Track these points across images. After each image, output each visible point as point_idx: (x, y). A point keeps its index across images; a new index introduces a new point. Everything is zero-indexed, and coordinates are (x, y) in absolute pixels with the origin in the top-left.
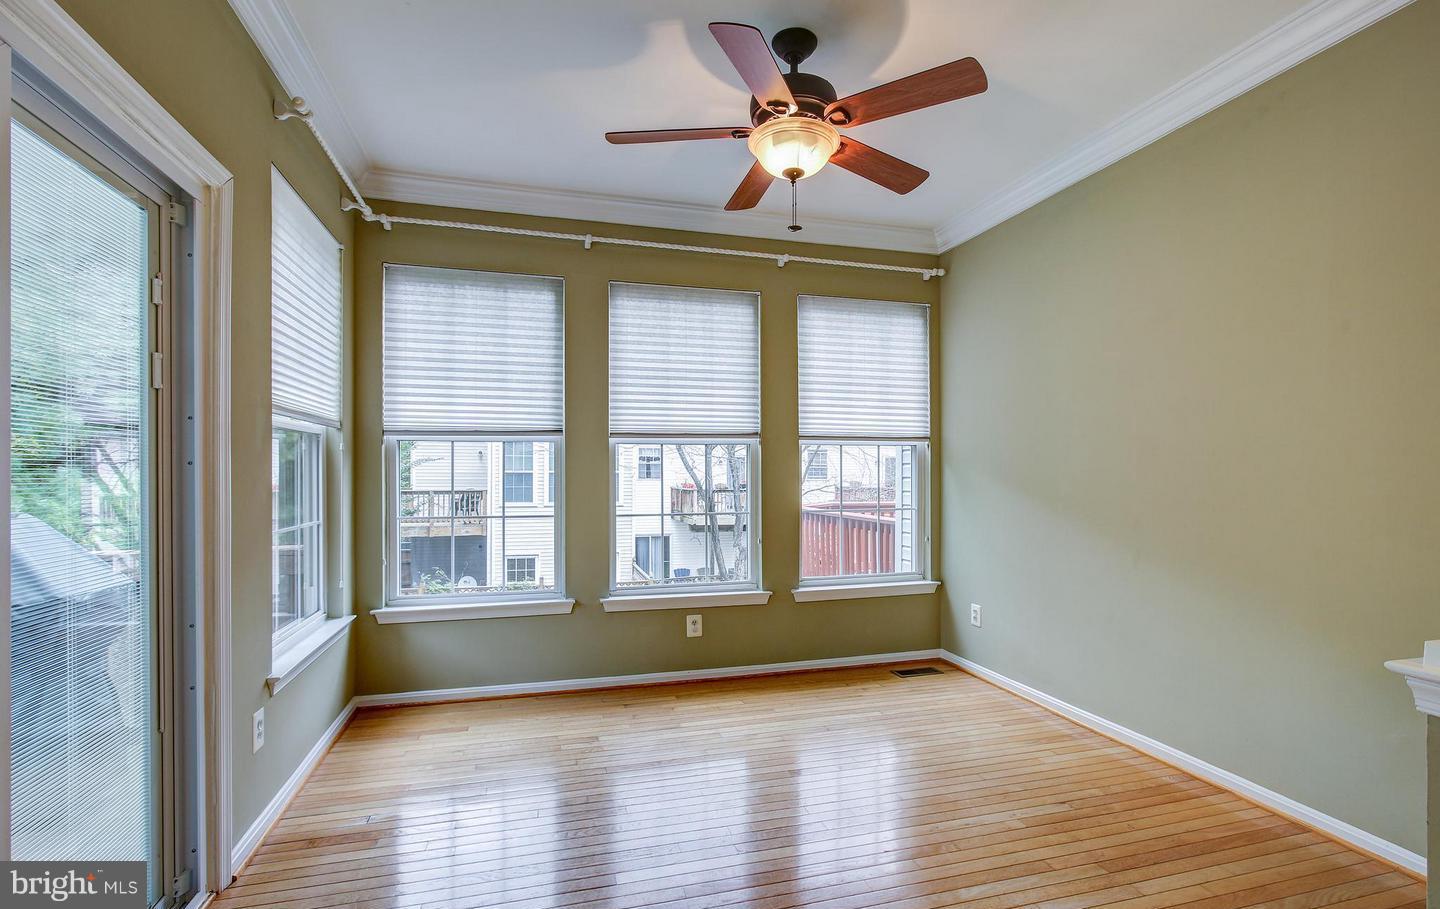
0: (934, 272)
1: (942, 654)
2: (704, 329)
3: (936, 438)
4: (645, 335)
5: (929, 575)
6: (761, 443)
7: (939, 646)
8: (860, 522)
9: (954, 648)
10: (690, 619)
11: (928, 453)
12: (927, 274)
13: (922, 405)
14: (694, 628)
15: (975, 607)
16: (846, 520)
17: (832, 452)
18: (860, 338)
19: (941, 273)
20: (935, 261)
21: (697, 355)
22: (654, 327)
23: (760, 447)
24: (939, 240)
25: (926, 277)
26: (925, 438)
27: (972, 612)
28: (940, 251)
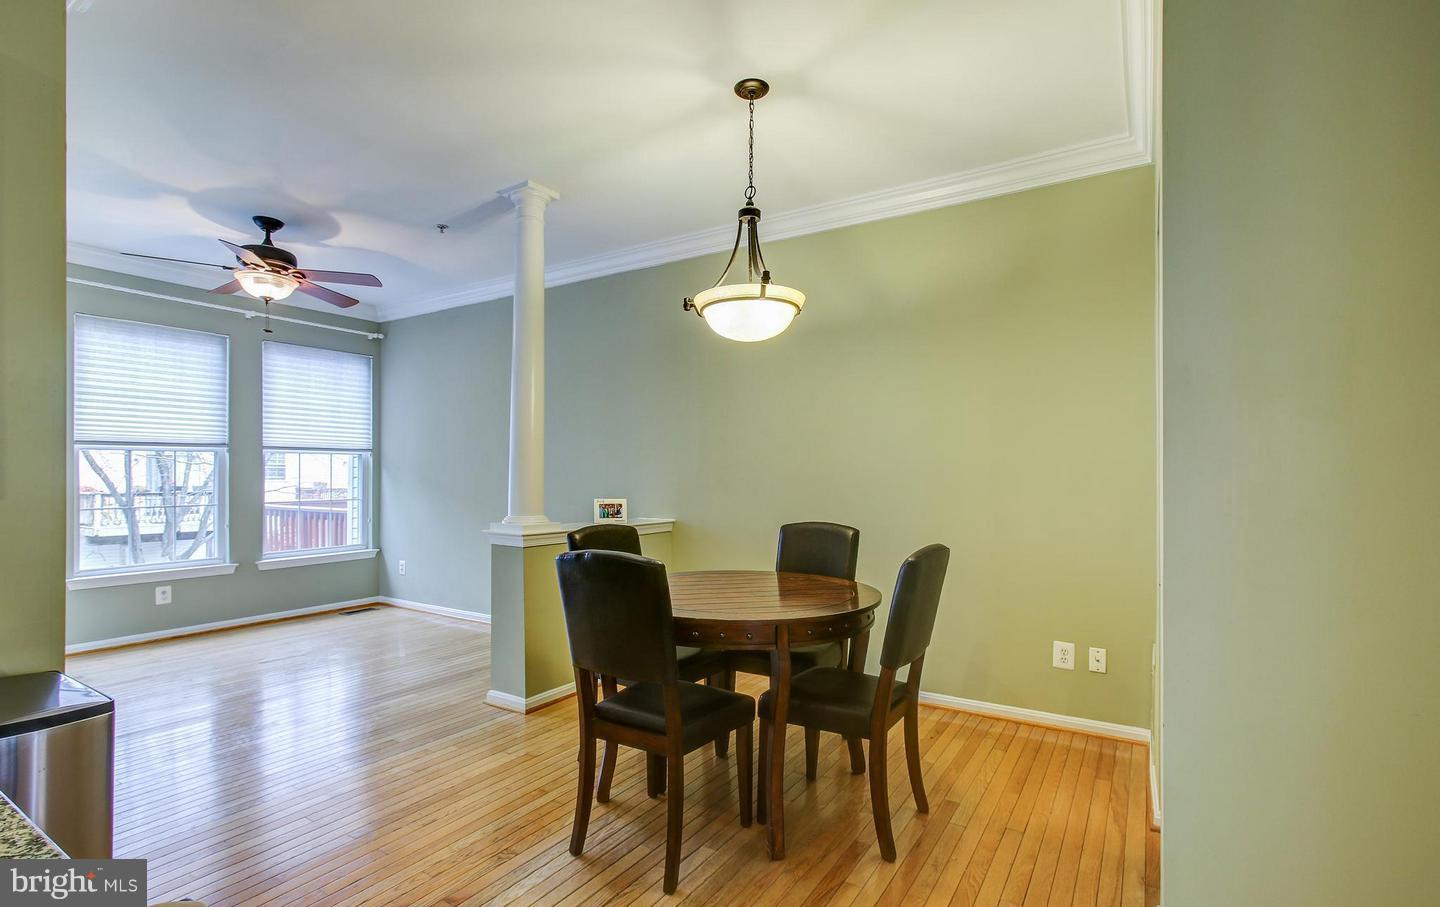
0: (375, 336)
1: (380, 599)
2: (174, 360)
3: (377, 450)
4: (113, 360)
5: (371, 545)
6: (229, 451)
7: (378, 594)
8: (318, 514)
9: (389, 594)
10: (159, 590)
11: (371, 460)
12: (371, 336)
13: (366, 427)
14: (163, 597)
15: (402, 562)
16: (305, 513)
17: (291, 459)
18: (316, 376)
19: (381, 336)
20: (378, 327)
21: (167, 380)
22: (123, 355)
23: (227, 455)
24: (379, 314)
25: (370, 338)
26: (369, 450)
27: (400, 566)
28: (380, 321)
